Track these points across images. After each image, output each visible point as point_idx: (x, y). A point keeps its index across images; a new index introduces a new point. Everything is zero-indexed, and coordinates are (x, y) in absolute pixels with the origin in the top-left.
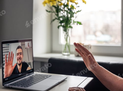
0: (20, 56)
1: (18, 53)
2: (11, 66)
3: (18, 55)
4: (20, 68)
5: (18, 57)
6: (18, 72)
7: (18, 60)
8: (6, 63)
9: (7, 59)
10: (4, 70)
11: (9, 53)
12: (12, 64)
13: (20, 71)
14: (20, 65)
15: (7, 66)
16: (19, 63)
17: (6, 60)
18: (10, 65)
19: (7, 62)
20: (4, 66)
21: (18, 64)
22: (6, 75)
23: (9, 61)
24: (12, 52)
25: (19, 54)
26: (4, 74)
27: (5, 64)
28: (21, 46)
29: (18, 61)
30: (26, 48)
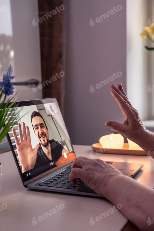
0: (41, 130)
1: (36, 125)
2: (29, 149)
3: (37, 128)
4: (48, 153)
5: (39, 133)
6: (46, 160)
7: (40, 138)
8: (18, 144)
9: (19, 137)
10: (17, 157)
11: (18, 126)
12: (30, 145)
13: (50, 157)
14: (46, 146)
15: (21, 149)
16: (43, 142)
17: (17, 138)
18: (27, 148)
19: (20, 142)
20: (17, 151)
21: (43, 145)
22: (24, 167)
23: (22, 140)
24: (24, 124)
25: (39, 127)
26: (20, 165)
27: (17, 147)
28: (37, 111)
29: (42, 140)
30: (49, 115)
